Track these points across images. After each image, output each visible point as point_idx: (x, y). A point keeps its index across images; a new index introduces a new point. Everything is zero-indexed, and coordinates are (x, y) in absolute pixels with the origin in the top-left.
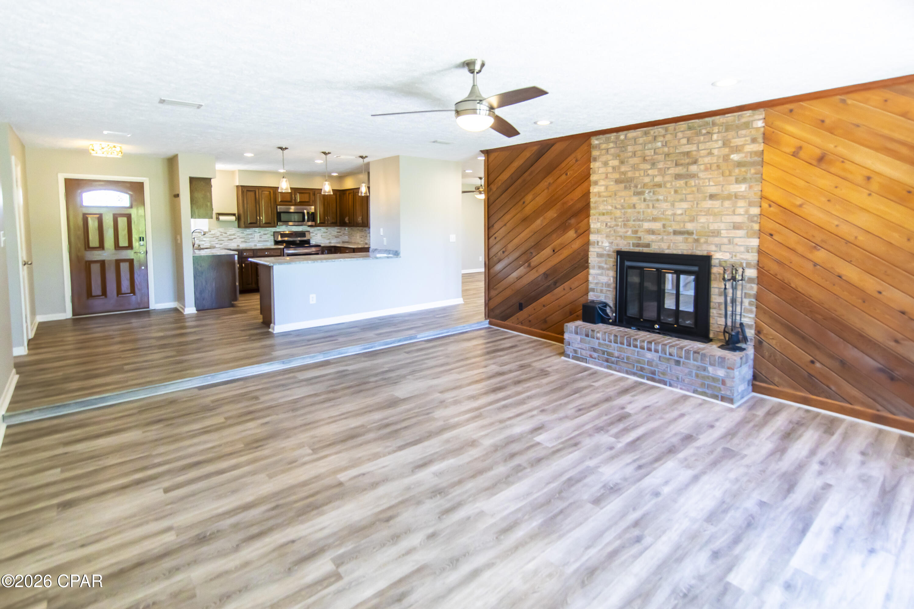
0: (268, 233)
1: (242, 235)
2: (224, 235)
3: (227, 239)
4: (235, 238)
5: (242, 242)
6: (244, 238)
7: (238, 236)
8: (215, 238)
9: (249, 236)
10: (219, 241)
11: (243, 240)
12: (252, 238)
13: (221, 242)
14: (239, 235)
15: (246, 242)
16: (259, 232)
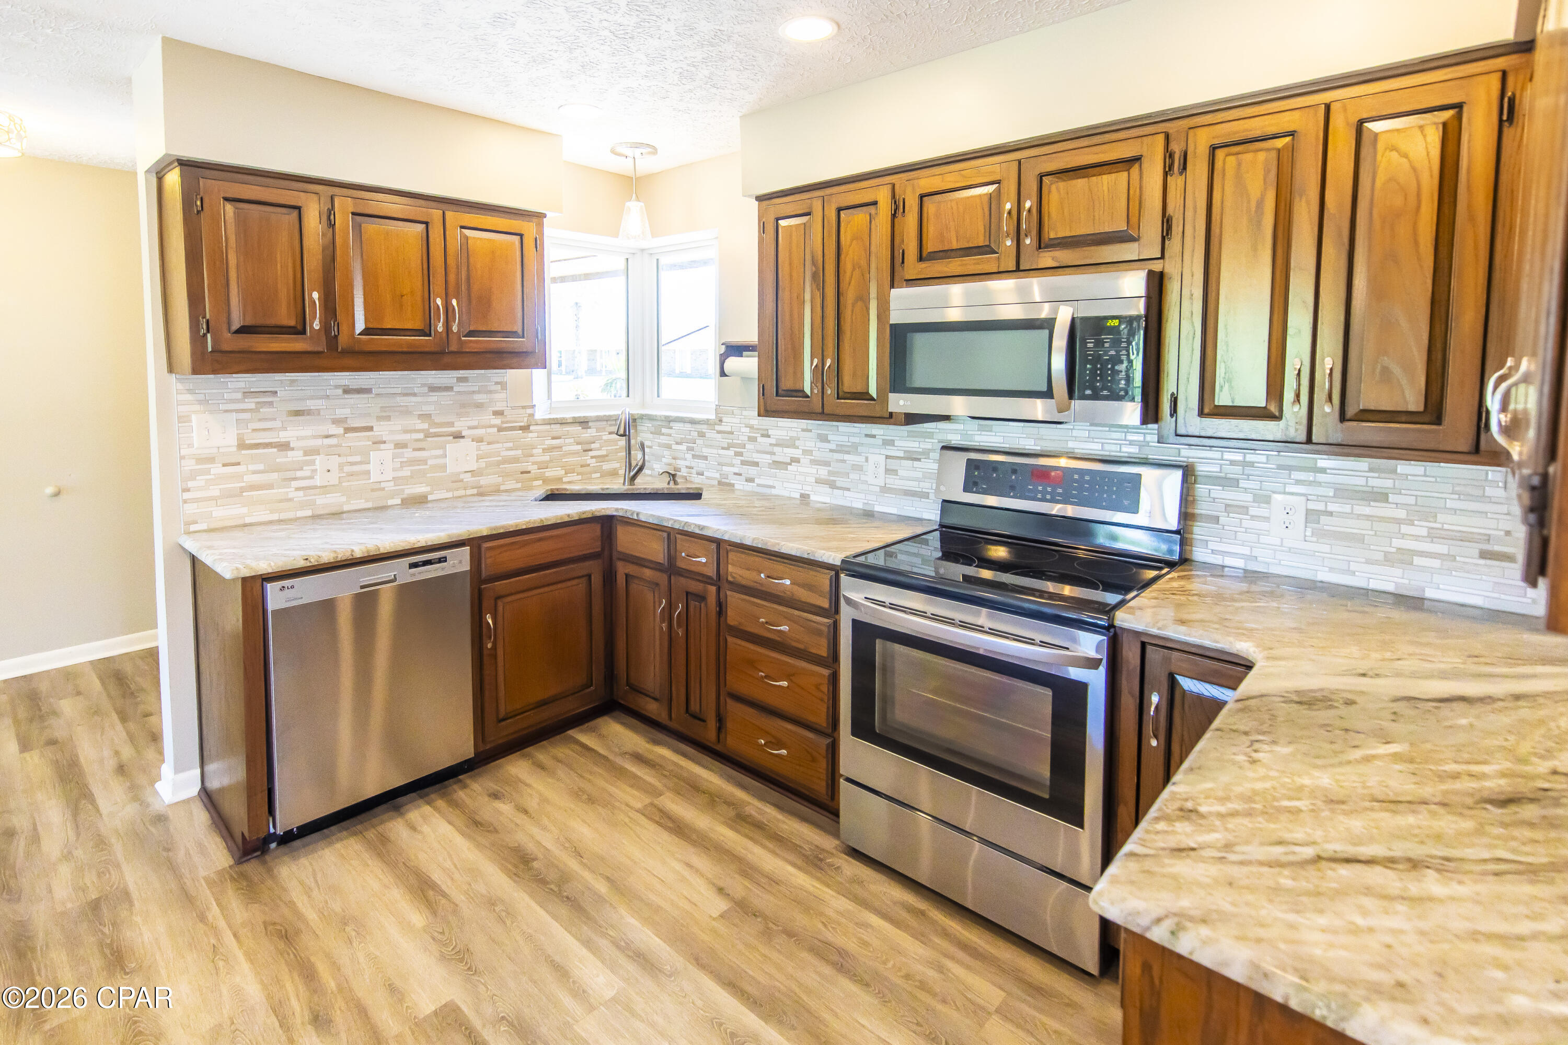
0: (926, 453)
1: (821, 451)
2: (760, 439)
3: (767, 458)
4: (795, 460)
5: (818, 481)
6: (827, 464)
7: (805, 452)
8: (731, 452)
9: (846, 457)
10: (744, 463)
11: (823, 472)
12: (858, 468)
13: (752, 471)
14: (810, 445)
15: (833, 485)
16: (889, 443)
